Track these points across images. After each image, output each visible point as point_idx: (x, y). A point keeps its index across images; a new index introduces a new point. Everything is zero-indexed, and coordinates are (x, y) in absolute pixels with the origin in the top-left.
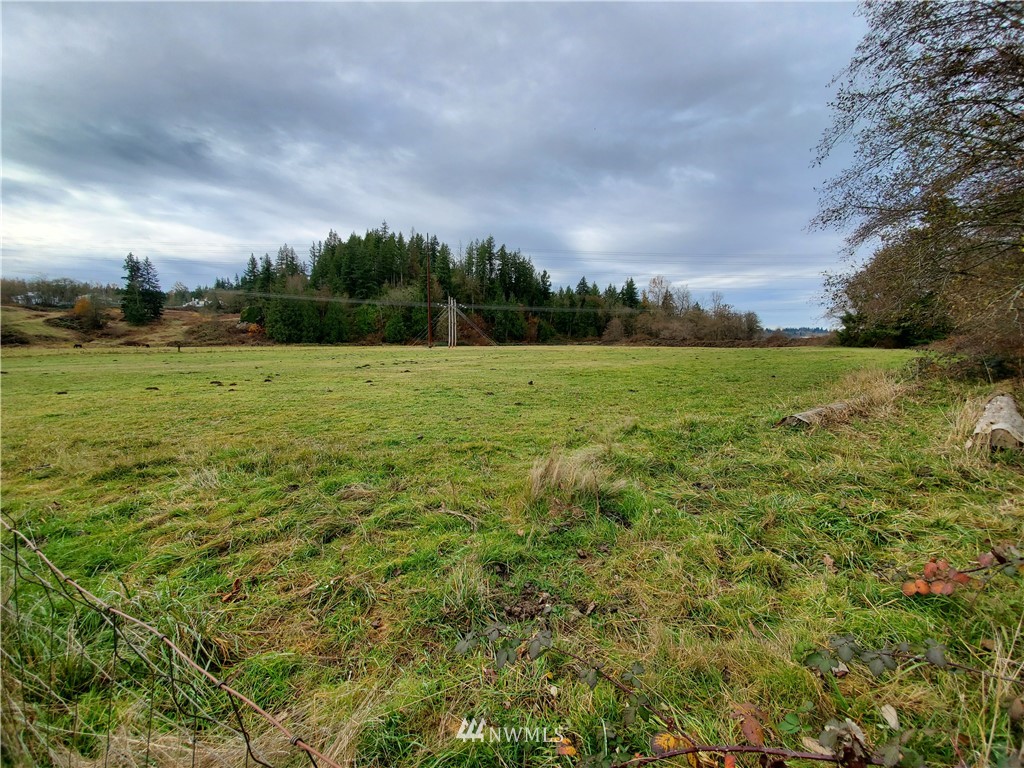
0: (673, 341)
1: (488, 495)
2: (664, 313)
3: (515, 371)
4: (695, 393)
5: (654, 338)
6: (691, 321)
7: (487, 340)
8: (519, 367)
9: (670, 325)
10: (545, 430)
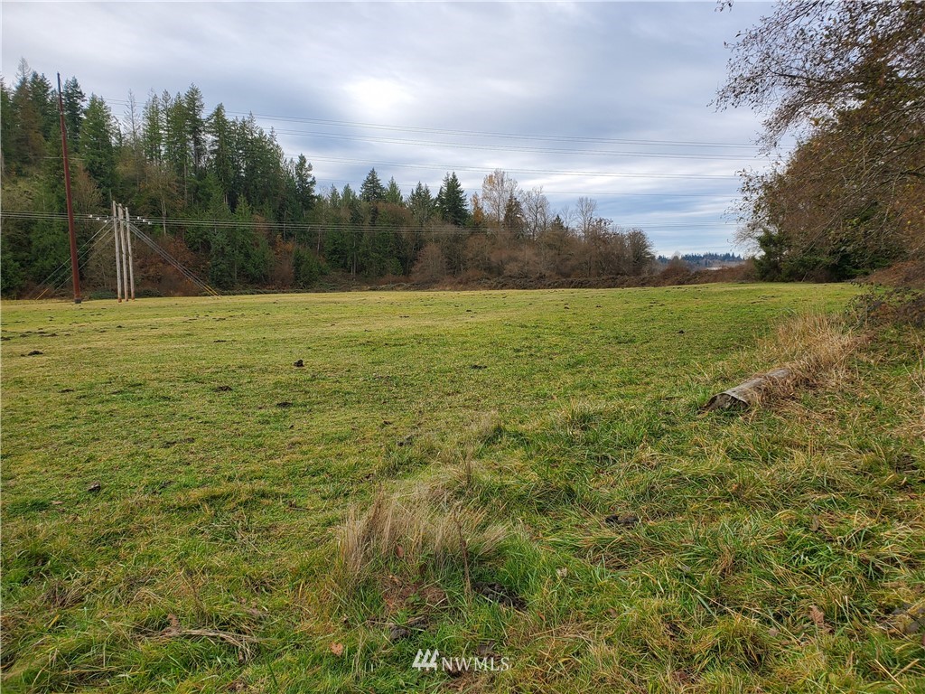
0: (525, 281)
1: (259, 586)
2: (509, 235)
3: (264, 342)
4: (573, 366)
5: (495, 275)
6: (550, 246)
7: (198, 285)
8: (270, 335)
9: (518, 254)
10: (341, 448)
